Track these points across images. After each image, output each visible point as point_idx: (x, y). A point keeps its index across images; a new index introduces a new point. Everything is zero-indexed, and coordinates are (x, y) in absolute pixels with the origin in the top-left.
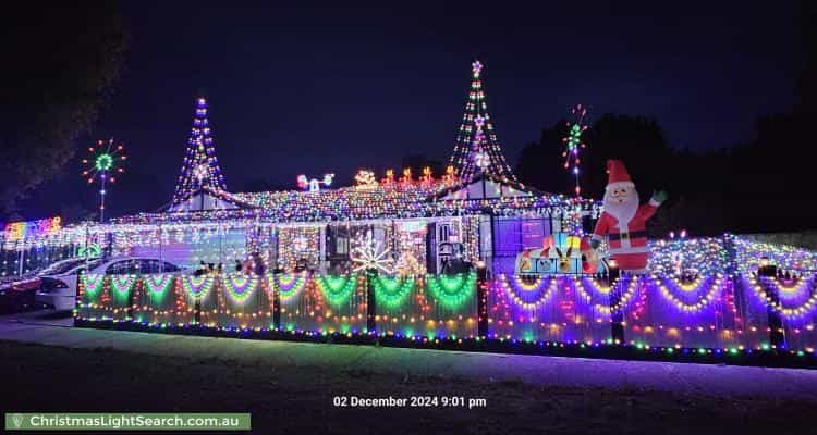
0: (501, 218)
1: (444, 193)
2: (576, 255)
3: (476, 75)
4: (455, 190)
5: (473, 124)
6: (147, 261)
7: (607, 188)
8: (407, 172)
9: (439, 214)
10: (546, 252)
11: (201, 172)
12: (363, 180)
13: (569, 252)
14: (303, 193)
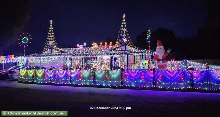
0: (130, 55)
1: (115, 49)
2: (147, 65)
3: (124, 18)
4: (118, 48)
5: (123, 31)
6: (37, 66)
7: (157, 48)
8: (106, 43)
9: (113, 54)
10: (139, 64)
11: (51, 43)
12: (94, 45)
13: (145, 64)
14: (78, 49)
